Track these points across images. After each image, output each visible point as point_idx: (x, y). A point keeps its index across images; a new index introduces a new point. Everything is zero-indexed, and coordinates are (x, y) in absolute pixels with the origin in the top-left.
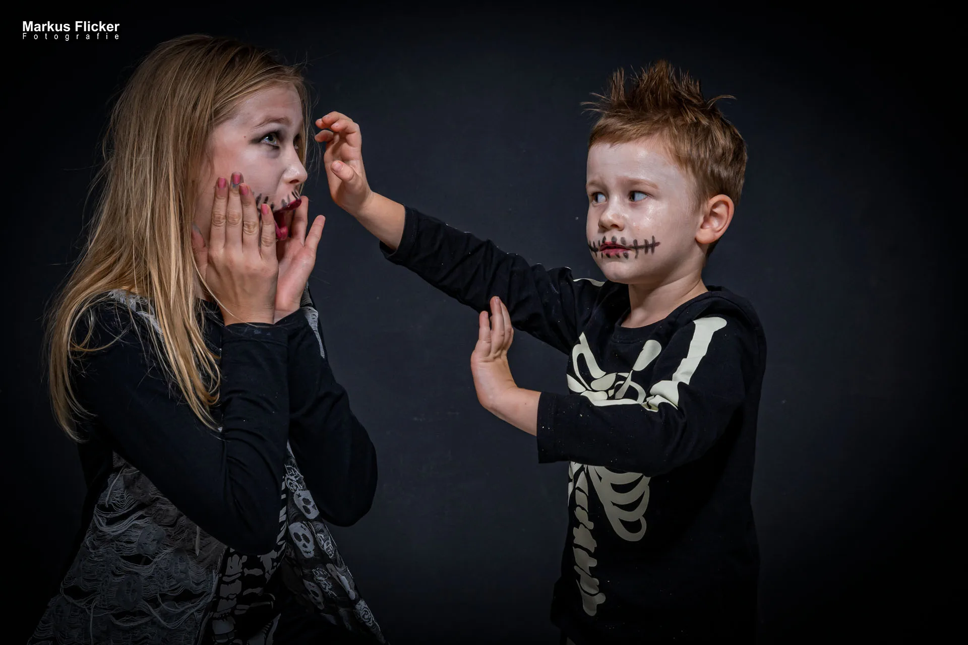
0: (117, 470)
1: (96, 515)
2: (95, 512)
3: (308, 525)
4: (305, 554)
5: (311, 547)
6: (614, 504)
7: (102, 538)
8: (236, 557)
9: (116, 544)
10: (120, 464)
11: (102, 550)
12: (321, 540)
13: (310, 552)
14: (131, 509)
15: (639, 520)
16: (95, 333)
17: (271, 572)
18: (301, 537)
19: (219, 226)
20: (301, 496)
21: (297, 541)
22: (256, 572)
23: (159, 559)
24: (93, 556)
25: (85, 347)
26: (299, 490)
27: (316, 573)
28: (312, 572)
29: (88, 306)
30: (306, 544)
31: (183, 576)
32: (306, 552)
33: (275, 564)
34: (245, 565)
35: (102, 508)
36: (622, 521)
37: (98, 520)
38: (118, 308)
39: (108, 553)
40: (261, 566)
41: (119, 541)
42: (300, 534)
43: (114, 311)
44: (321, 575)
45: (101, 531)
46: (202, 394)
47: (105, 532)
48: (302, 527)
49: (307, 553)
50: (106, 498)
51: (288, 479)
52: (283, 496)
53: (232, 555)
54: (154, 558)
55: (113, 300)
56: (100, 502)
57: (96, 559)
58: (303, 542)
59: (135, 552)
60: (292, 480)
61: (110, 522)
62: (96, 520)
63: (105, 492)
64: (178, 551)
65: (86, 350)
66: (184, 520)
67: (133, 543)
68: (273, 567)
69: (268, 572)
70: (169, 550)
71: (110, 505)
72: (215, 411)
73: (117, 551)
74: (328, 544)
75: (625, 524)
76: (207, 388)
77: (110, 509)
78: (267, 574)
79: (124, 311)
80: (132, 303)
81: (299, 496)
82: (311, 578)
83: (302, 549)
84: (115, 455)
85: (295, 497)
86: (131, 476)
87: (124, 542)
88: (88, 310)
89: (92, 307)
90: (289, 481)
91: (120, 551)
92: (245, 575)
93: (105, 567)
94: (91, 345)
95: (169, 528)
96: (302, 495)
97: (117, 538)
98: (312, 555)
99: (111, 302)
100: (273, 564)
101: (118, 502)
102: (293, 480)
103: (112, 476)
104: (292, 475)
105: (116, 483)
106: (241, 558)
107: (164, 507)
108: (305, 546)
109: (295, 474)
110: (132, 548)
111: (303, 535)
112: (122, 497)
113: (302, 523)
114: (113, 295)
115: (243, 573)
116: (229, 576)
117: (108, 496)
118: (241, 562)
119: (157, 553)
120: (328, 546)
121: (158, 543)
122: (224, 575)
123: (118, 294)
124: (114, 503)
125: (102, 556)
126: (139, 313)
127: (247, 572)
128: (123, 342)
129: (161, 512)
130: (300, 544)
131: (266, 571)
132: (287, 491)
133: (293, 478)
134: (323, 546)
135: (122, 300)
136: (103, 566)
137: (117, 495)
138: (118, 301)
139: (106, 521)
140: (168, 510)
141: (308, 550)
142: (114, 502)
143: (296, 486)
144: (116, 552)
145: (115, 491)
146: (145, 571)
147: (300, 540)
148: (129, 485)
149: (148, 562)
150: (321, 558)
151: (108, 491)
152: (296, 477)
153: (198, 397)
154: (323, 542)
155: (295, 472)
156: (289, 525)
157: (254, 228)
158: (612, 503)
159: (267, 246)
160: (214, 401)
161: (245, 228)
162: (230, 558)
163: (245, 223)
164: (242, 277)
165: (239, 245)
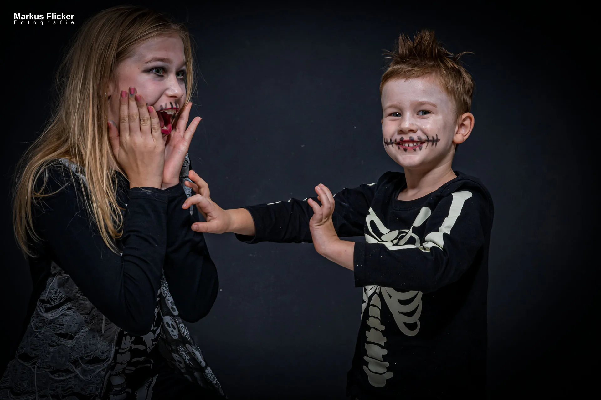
0: (54, 276)
1: (38, 306)
2: (38, 304)
3: (174, 318)
4: (173, 336)
5: (176, 333)
6: (400, 313)
7: (43, 321)
8: (128, 337)
9: (53, 326)
10: (55, 272)
11: (43, 330)
12: (182, 329)
13: (176, 336)
14: (61, 301)
15: (416, 323)
16: (48, 184)
17: (151, 348)
18: (171, 326)
19: (125, 123)
20: (169, 300)
21: (168, 327)
22: (141, 347)
23: (79, 335)
24: (37, 334)
25: (41, 194)
26: (168, 296)
27: (179, 349)
28: (177, 348)
29: (44, 168)
30: (174, 330)
31: (94, 347)
32: (173, 335)
33: (154, 343)
34: (133, 342)
35: (43, 301)
36: (405, 324)
37: (40, 309)
38: (64, 169)
39: (47, 332)
40: (144, 343)
41: (54, 324)
42: (170, 324)
43: (61, 170)
44: (183, 351)
45: (42, 317)
46: (112, 230)
47: (45, 318)
48: (171, 319)
49: (174, 336)
50: (45, 295)
51: (162, 289)
52: (158, 299)
53: (126, 335)
54: (76, 335)
55: (61, 164)
56: (41, 297)
57: (39, 336)
58: (172, 328)
59: (64, 331)
60: (164, 290)
61: (47, 311)
63: (45, 291)
64: (92, 331)
65: (43, 195)
66: (95, 311)
67: (64, 325)
68: (153, 345)
69: (149, 348)
70: (86, 330)
71: (48, 300)
72: (118, 243)
73: (53, 330)
74: (187, 331)
75: (407, 325)
76: (115, 227)
77: (48, 302)
78: (148, 349)
79: (67, 170)
80: (73, 167)
81: (168, 300)
82: (177, 352)
83: (171, 333)
85: (166, 301)
86: (63, 280)
87: (58, 325)
88: (45, 169)
89: (48, 168)
90: (163, 290)
91: (55, 330)
92: (133, 348)
93: (45, 341)
94: (46, 192)
95: (87, 316)
96: (169, 299)
97: (53, 321)
98: (177, 337)
99: (59, 165)
100: (152, 343)
101: (53, 297)
102: (165, 289)
103: (50, 279)
104: (164, 286)
105: (53, 283)
106: (131, 338)
107: (84, 302)
108: (172, 331)
109: (166, 286)
110: (63, 328)
111: (172, 324)
112: (56, 294)
113: (171, 317)
114: (62, 161)
115: (131, 347)
116: (123, 349)
117: (47, 293)
118: (131, 340)
119: (78, 332)
120: (186, 333)
121: (79, 326)
122: (120, 348)
123: (64, 160)
124: (51, 298)
125: (43, 334)
126: (77, 174)
127: (134, 347)
129: (82, 305)
130: (170, 330)
131: (148, 347)
132: (161, 296)
133: (164, 288)
134: (184, 332)
135: (67, 165)
136: (44, 340)
137: (53, 293)
138: (64, 165)
139: (44, 310)
140: (86, 304)
141: (175, 334)
142: (50, 297)
143: (166, 294)
144: (52, 331)
145: (52, 290)
146: (70, 344)
147: (170, 327)
148: (61, 285)
149: (71, 338)
150: (182, 340)
151: (47, 290)
152: (166, 288)
153: (108, 233)
154: (184, 329)
155: (166, 284)
156: (163, 317)
157: (147, 121)
158: (398, 311)
159: (156, 132)
160: (119, 236)
161: (142, 122)
162: (124, 338)
163: (141, 119)
164: (142, 153)
165: (139, 133)
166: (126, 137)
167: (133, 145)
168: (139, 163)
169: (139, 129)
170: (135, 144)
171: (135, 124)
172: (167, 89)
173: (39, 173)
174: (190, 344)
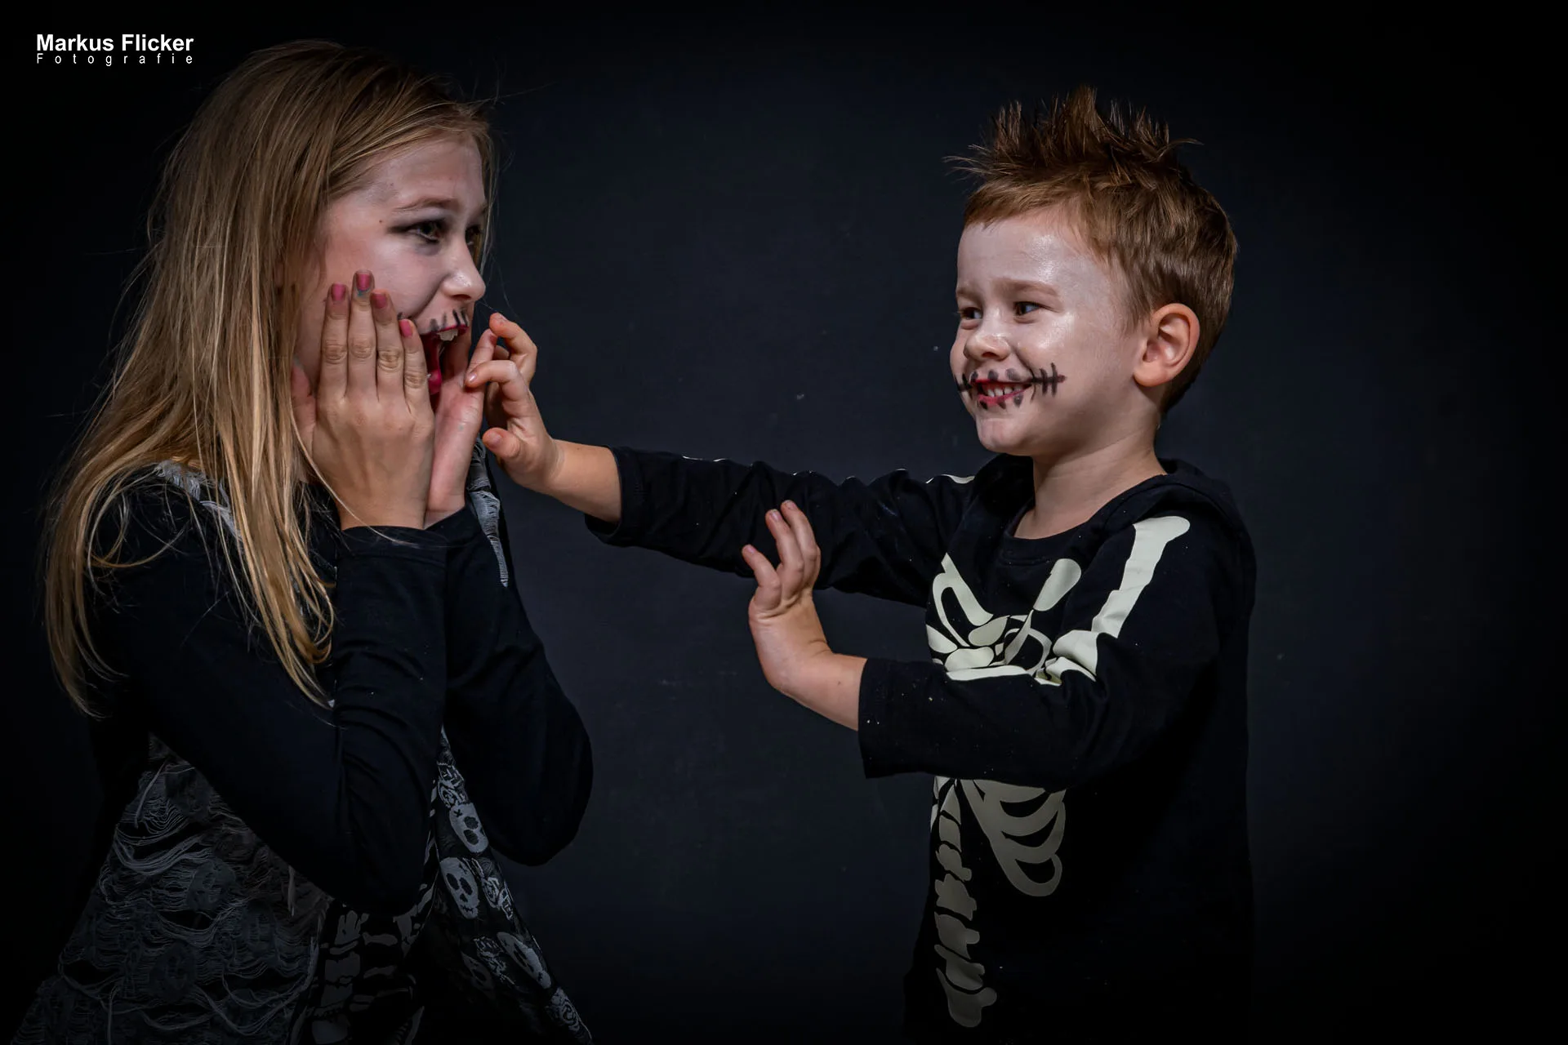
0: (156, 766)
1: (117, 842)
2: (116, 836)
3: (471, 864)
4: (463, 912)
5: (473, 901)
6: (1007, 836)
7: (129, 881)
8: (352, 914)
9: (153, 892)
10: (161, 755)
11: (128, 903)
12: (493, 889)
13: (472, 910)
14: (176, 831)
15: (1049, 863)
16: (129, 536)
17: (411, 939)
18: (459, 883)
19: (336, 364)
20: (461, 814)
21: (451, 887)
22: (388, 940)
23: (225, 916)
24: (114, 911)
25: (112, 560)
26: (459, 804)
27: (480, 944)
28: (473, 942)
29: (118, 492)
30: (466, 894)
31: (265, 946)
32: (464, 908)
33: (417, 926)
34: (365, 928)
35: (129, 829)
36: (1021, 864)
37: (121, 849)
38: (169, 494)
39: (139, 907)
40: (394, 930)
41: (158, 887)
42: (458, 878)
43: (162, 499)
44: (488, 949)
45: (125, 869)
46: (304, 644)
47: (134, 872)
48: (461, 866)
49: (467, 910)
50: (135, 814)
51: (442, 785)
52: (432, 813)
53: (345, 912)
54: (214, 916)
55: (162, 480)
56: (125, 819)
57: (119, 917)
58: (461, 891)
59: (183, 906)
60: (447, 787)
61: (141, 854)
62: (117, 852)
63: (133, 803)
64: (255, 905)
65: (116, 565)
66: (265, 853)
67: (181, 890)
68: (414, 932)
69: (406, 940)
70: (240, 902)
71: (141, 825)
72: (325, 674)
73: (154, 904)
74: (504, 894)
75: (1026, 867)
76: (311, 636)
77: (142, 831)
78: (404, 943)
79: (178, 497)
80: (193, 485)
81: (459, 814)
83: (460, 902)
84: (153, 740)
85: (452, 815)
86: (179, 775)
87: (167, 889)
88: (119, 496)
89: (127, 493)
90: (443, 789)
91: (160, 903)
92: (366, 943)
93: (134, 931)
94: (124, 556)
95: (242, 867)
96: (463, 812)
97: (154, 881)
98: (475, 914)
99: (158, 482)
100: (413, 925)
101: (156, 818)
102: (450, 786)
103: (145, 775)
104: (447, 778)
105: (153, 785)
106: (359, 917)
107: (233, 831)
108: (463, 898)
109: (453, 776)
110: (180, 899)
111: (462, 880)
112: (162, 811)
113: (462, 860)
114: (161, 471)
115: (361, 940)
116: (340, 946)
117: (139, 809)
118: (360, 922)
119: (220, 909)
120: (502, 899)
121: (222, 892)
122: (332, 945)
123: (169, 468)
124: (148, 822)
125: (129, 911)
126: (205, 503)
127: (368, 939)
128: (177, 552)
129: (229, 839)
130: (457, 893)
131: (403, 938)
132: (439, 805)
133: (448, 783)
134: (497, 899)
135: (177, 480)
136: (131, 928)
137: (154, 808)
138: (169, 483)
139: (133, 851)
140: (239, 837)
141: (470, 905)
142: (148, 819)
143: (454, 797)
144: (151, 905)
145: (150, 802)
146: (200, 939)
147: (456, 888)
148: (175, 791)
149: (205, 923)
150: (491, 920)
151: (139, 801)
152: (453, 782)
153: (296, 650)
154: (497, 891)
155: (453, 772)
156: (441, 859)
157: (397, 360)
158: (1003, 833)
159: (415, 387)
160: (323, 657)
161: (383, 362)
162: (342, 917)
163: (381, 353)
164: (379, 443)
165: (372, 390)
166: (337, 402)
167: (355, 422)
168: (370, 466)
169: (374, 382)
170: (360, 417)
171: (363, 368)
172: (447, 276)
173: (105, 506)
174: (511, 929)
